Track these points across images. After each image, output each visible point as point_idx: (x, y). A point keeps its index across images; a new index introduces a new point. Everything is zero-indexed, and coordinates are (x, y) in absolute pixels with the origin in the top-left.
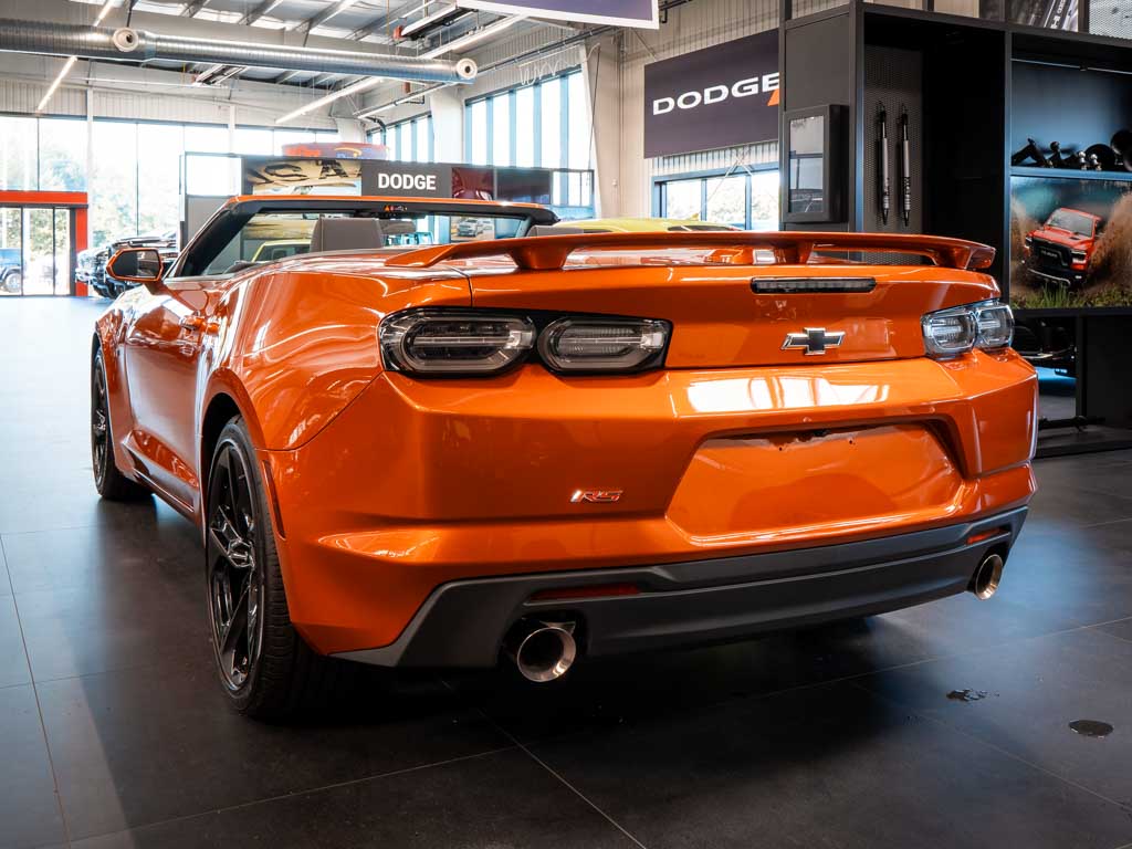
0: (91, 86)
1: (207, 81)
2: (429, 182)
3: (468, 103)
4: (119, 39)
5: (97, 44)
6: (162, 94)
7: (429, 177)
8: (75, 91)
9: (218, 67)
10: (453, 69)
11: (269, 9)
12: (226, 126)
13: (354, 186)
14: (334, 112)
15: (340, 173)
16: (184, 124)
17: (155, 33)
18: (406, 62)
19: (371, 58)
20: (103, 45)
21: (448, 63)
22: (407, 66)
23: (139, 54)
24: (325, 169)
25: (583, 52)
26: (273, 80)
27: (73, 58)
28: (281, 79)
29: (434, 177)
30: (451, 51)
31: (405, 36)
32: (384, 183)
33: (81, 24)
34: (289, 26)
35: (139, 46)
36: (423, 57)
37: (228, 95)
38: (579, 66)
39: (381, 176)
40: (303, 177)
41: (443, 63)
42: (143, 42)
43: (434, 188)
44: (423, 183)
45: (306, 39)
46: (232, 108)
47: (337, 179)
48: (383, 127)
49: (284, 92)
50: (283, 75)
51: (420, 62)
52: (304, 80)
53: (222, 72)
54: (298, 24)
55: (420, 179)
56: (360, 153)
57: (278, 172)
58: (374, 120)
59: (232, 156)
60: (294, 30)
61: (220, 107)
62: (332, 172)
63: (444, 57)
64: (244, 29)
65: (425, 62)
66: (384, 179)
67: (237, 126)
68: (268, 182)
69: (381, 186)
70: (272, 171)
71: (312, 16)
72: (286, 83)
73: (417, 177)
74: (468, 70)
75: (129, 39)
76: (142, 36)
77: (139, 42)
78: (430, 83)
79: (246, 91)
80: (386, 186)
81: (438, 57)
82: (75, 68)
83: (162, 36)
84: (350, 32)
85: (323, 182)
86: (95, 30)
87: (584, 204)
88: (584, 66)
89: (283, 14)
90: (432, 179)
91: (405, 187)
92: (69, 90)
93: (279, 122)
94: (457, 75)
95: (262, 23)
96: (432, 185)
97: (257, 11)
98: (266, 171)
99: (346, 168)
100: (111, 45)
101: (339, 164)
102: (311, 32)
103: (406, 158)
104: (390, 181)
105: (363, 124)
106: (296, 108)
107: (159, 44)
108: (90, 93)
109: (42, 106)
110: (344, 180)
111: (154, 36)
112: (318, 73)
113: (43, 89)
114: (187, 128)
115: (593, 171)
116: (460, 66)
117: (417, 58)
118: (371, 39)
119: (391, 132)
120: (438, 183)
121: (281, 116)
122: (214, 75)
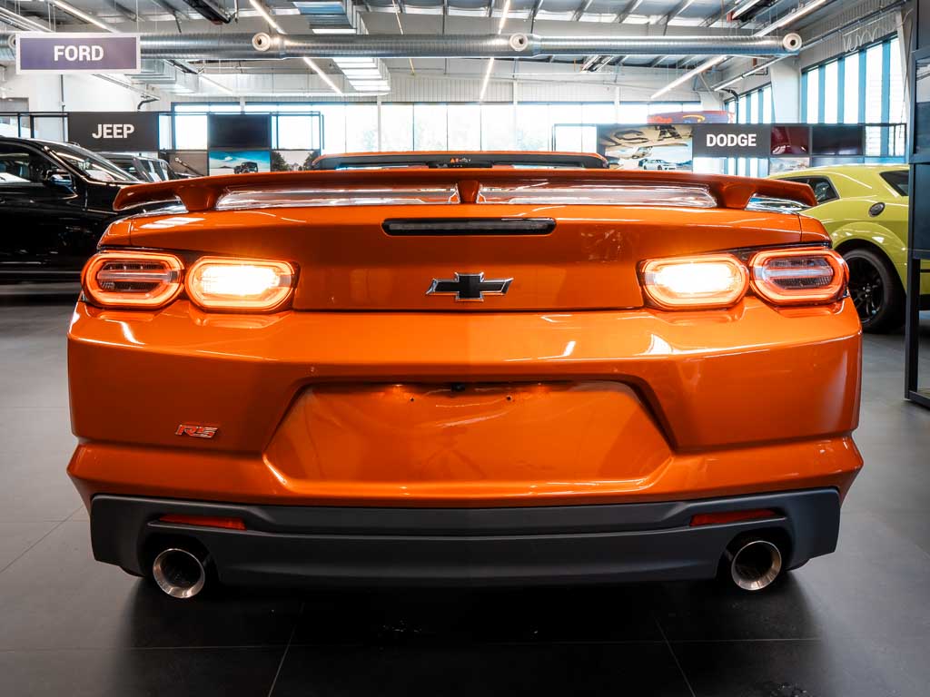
0: (516, 79)
1: (590, 69)
2: (750, 140)
3: (804, 72)
4: (513, 43)
5: (500, 47)
6: (566, 82)
7: (750, 136)
8: (506, 83)
9: (595, 57)
10: (780, 43)
11: (634, 8)
12: (613, 103)
13: (686, 145)
14: (698, 86)
15: (675, 135)
16: (582, 103)
17: (541, 35)
18: (743, 40)
19: (709, 40)
20: (503, 47)
21: (776, 39)
22: (744, 44)
23: (528, 52)
24: (663, 133)
25: (899, 18)
26: (649, 65)
27: (492, 58)
28: (656, 64)
29: (755, 135)
30: (778, 28)
31: (736, 19)
32: (711, 142)
33: (488, 33)
34: (653, 20)
35: (528, 46)
36: (757, 35)
37: (614, 79)
38: (896, 32)
39: (709, 136)
40: (645, 140)
41: (772, 39)
42: (531, 43)
43: (755, 145)
44: (745, 141)
45: (665, 29)
46: (618, 88)
47: (673, 140)
48: (736, 96)
49: (656, 74)
50: (656, 59)
51: (755, 40)
52: (672, 63)
53: (600, 61)
54: (660, 17)
55: (743, 138)
56: (704, 119)
57: (625, 136)
58: (729, 91)
59: (593, 125)
60: (657, 23)
61: (608, 89)
62: (668, 135)
63: (773, 33)
64: (618, 26)
65: (760, 39)
66: (711, 139)
67: (621, 102)
68: (618, 144)
69: (709, 144)
70: (620, 136)
71: (669, 10)
72: (658, 66)
73: (740, 136)
74: (793, 43)
75: (521, 42)
76: (530, 38)
77: (527, 43)
78: (768, 57)
79: (627, 75)
80: (713, 144)
81: (768, 34)
82: (495, 67)
83: (545, 37)
84: (703, 20)
85: (661, 143)
86: (498, 37)
87: (897, 154)
88: (900, 30)
89: (646, 11)
90: (753, 138)
91: (729, 145)
92: (496, 83)
93: (653, 97)
94: (784, 48)
95: (631, 20)
96: (753, 142)
97: (625, 11)
98: (615, 136)
99: (679, 131)
100: (509, 47)
101: (674, 129)
102: (669, 24)
103: (742, 121)
104: (717, 140)
105: (722, 95)
106: (665, 86)
107: (543, 43)
108: (515, 85)
109: (482, 96)
110: (678, 141)
111: (540, 37)
112: (683, 56)
113: (479, 83)
114: (584, 106)
115: (905, 125)
116: (786, 41)
117: (752, 36)
118: (717, 24)
119: (743, 101)
120: (758, 140)
121: (654, 93)
122: (594, 64)
